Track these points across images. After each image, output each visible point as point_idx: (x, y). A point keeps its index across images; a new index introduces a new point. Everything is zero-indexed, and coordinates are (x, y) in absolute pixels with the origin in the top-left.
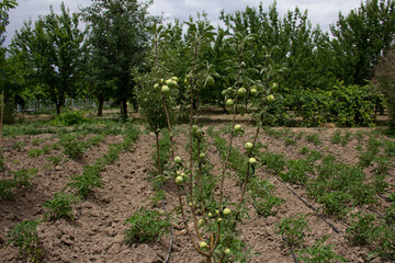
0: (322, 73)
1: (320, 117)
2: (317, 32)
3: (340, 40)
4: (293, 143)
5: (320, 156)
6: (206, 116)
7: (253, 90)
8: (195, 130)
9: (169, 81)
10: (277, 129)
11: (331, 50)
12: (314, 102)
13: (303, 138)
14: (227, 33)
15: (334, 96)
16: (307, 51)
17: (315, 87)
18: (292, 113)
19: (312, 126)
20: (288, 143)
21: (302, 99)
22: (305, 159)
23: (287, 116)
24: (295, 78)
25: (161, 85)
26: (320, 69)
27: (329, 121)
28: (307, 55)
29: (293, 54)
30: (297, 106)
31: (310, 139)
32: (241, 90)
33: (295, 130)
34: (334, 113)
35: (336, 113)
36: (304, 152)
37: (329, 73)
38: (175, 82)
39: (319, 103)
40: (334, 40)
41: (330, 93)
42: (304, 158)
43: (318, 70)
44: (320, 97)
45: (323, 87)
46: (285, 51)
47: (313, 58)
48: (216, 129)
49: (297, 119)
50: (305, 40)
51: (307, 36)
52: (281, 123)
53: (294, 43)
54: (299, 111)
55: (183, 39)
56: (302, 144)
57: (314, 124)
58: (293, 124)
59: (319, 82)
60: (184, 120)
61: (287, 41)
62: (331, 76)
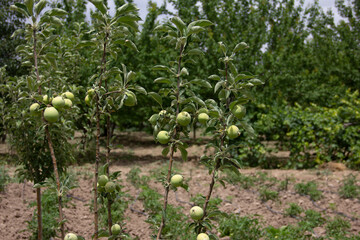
0: (322, 79)
1: (320, 152)
2: (314, 11)
3: (353, 23)
4: (274, 197)
5: (321, 221)
6: (127, 150)
7: (203, 116)
8: (104, 183)
9: (57, 100)
10: (246, 172)
11: (336, 40)
12: (308, 127)
13: (291, 187)
14: (163, 10)
15: (343, 116)
16: (296, 43)
17: (308, 101)
18: (271, 145)
19: (306, 167)
20: (265, 198)
21: (287, 122)
22: (296, 226)
23: (262, 151)
24: (275, 87)
25: (43, 106)
26: (317, 71)
27: (334, 158)
28: (296, 49)
29: (272, 48)
30: (278, 134)
31: (303, 190)
32: (183, 115)
33: (276, 173)
34: (343, 144)
35: (347, 146)
36: (293, 212)
37: (333, 79)
38: (68, 102)
39: (316, 129)
40: (343, 23)
41: (335, 113)
42: (294, 223)
43: (314, 74)
44: (318, 118)
45: (323, 102)
46: (258, 42)
47: (306, 54)
48: (144, 171)
49: (280, 154)
50: (293, 24)
51: (296, 17)
52: (252, 161)
53: (274, 30)
54: (283, 143)
55: (88, 18)
56: (290, 198)
57: (309, 164)
58: (272, 163)
59: (316, 94)
60: (88, 158)
61: (262, 26)
62: (336, 84)
